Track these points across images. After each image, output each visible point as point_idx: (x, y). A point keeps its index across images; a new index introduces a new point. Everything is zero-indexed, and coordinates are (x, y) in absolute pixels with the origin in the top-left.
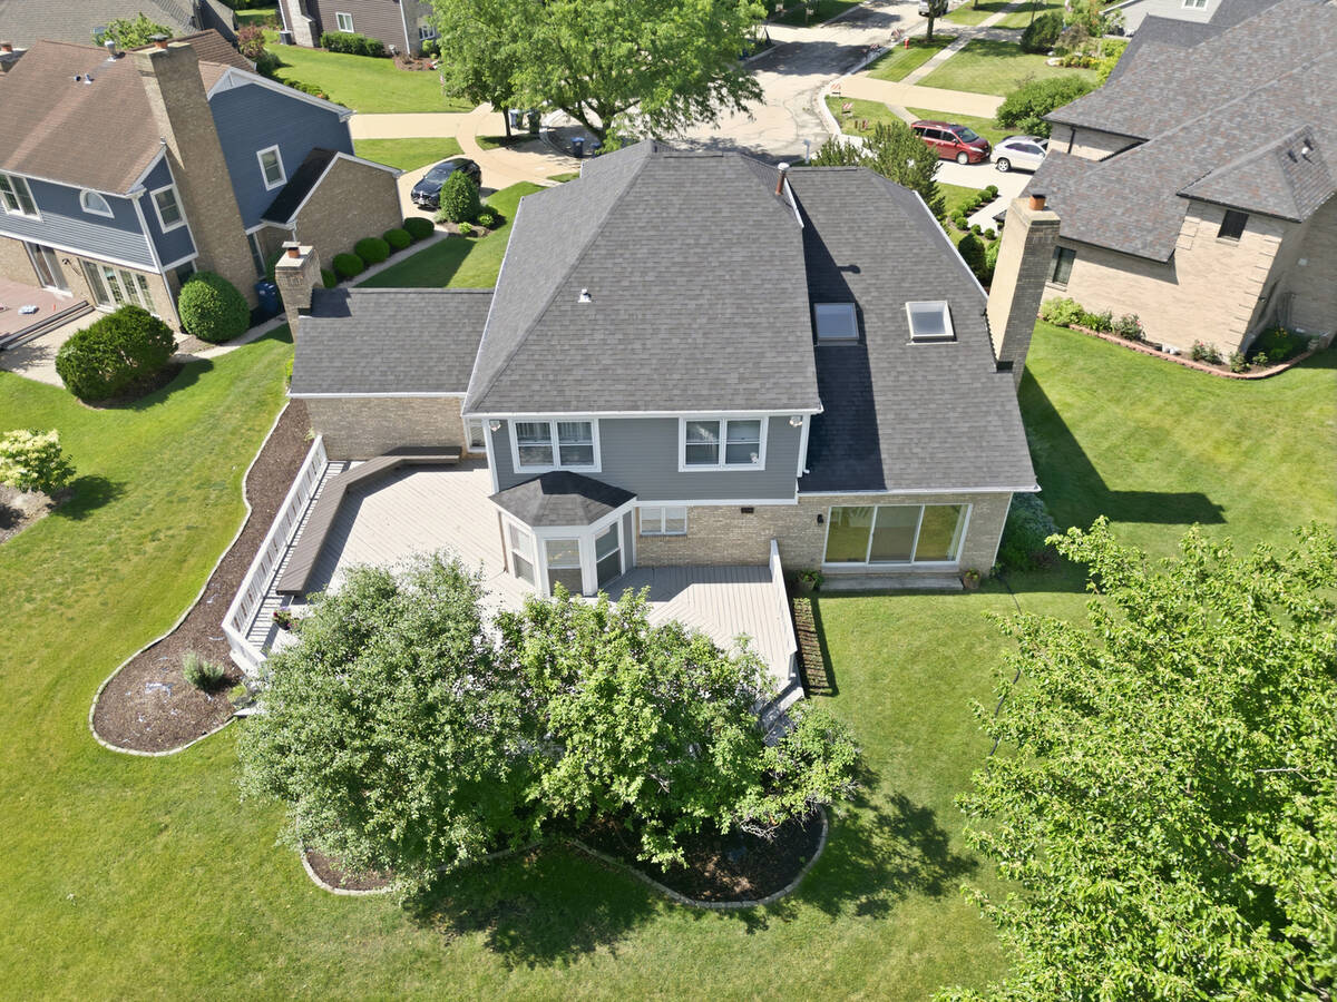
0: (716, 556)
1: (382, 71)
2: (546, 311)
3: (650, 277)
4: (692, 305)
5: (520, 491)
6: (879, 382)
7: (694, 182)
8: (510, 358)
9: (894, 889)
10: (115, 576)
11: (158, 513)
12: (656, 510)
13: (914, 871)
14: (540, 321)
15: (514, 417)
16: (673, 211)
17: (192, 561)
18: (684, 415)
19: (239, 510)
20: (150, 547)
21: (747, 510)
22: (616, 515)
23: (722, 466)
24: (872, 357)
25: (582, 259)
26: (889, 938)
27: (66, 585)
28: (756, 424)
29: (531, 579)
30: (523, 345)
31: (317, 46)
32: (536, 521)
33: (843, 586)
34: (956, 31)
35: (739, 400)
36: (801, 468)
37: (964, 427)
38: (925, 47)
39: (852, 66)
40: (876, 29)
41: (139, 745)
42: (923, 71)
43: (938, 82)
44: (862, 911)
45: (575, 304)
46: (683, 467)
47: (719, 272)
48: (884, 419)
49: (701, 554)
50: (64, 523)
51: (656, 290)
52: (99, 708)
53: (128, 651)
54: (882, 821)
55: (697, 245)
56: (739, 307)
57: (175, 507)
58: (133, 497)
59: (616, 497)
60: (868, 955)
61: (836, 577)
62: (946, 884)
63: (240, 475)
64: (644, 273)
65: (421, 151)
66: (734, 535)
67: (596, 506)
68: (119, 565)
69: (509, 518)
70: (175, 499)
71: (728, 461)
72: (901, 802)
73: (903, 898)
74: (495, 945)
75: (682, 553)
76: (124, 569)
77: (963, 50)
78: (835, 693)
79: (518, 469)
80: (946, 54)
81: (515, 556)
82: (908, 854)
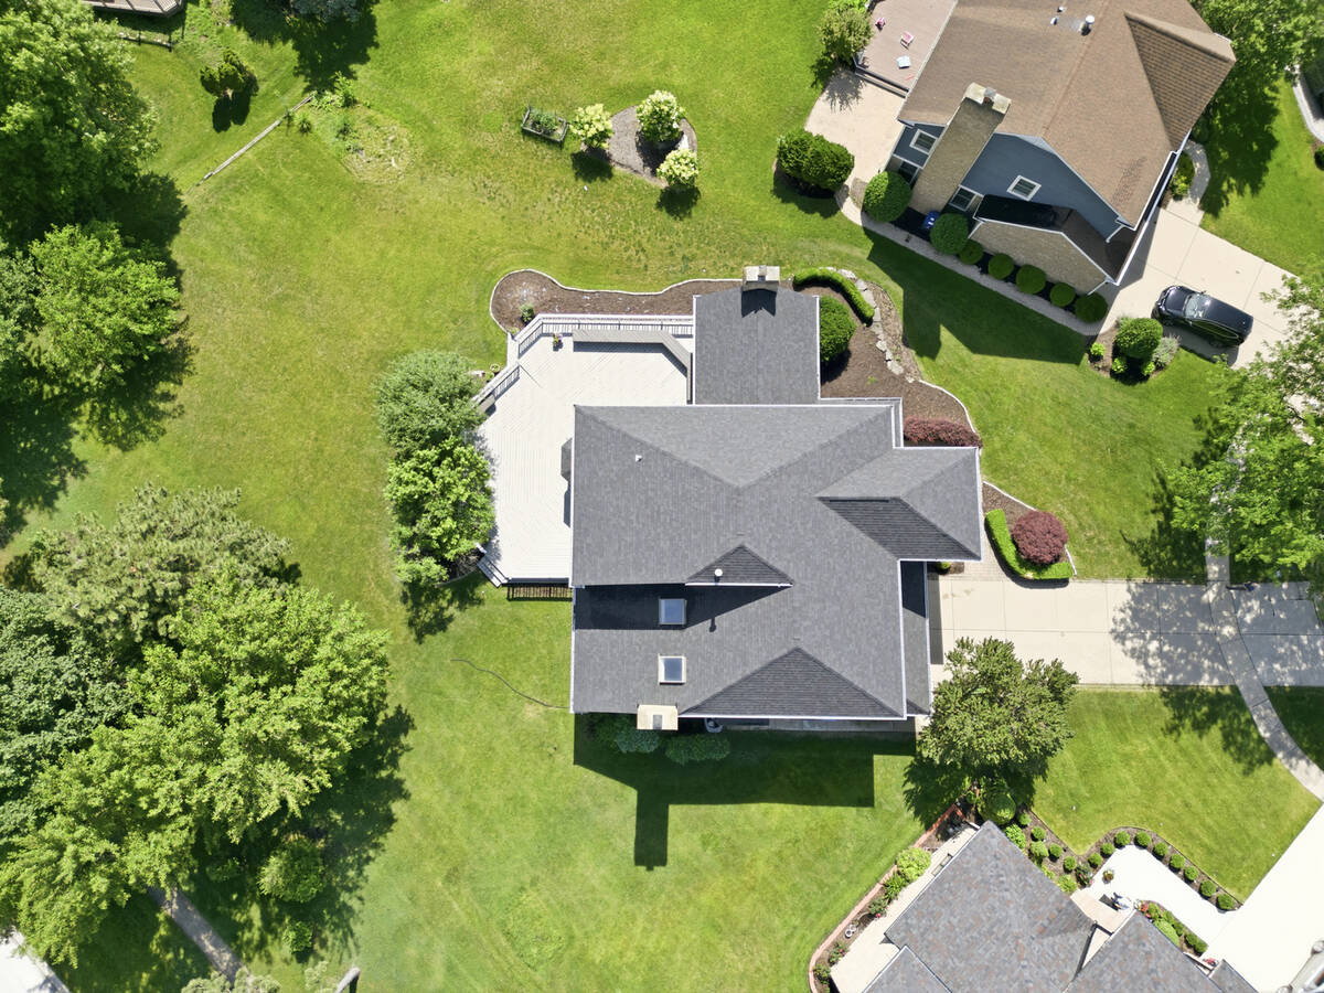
2: (631, 438)
3: (650, 494)
4: (633, 518)
6: (635, 634)
7: (717, 517)
8: (603, 423)
9: (412, 607)
13: (419, 617)
14: (625, 435)
16: (696, 505)
24: (652, 632)
25: (664, 454)
26: (392, 600)
30: (611, 429)
37: (607, 678)
44: (404, 593)
45: (634, 454)
47: (653, 532)
48: (614, 634)
51: (642, 497)
54: (442, 609)
55: (671, 520)
56: (631, 544)
60: (387, 591)
62: (413, 630)
64: (652, 490)
72: (451, 619)
73: (408, 610)
82: (427, 616)
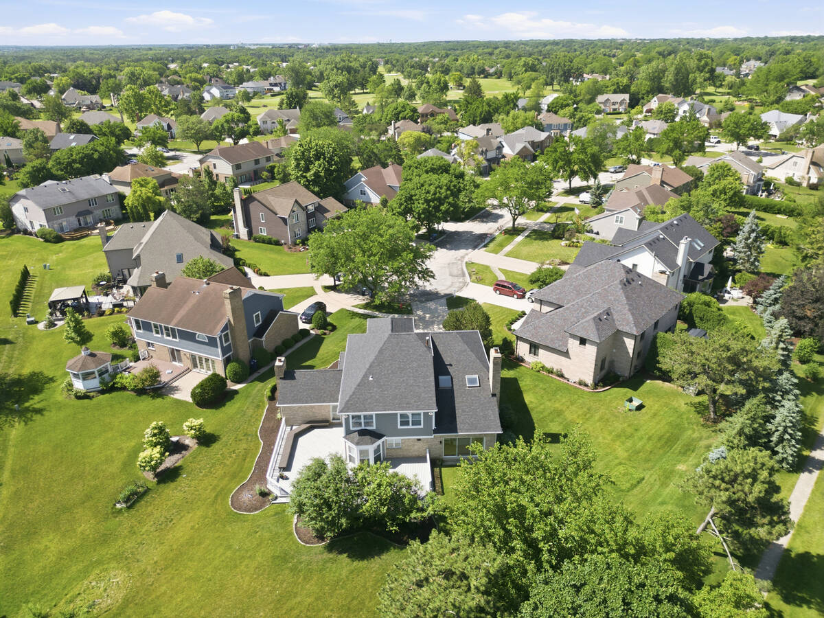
0: (410, 454)
1: (279, 252)
2: (360, 382)
3: (390, 372)
4: (401, 380)
5: (352, 435)
6: (457, 400)
7: (402, 342)
8: (351, 396)
10: (225, 464)
11: (233, 445)
12: (392, 441)
14: (358, 385)
15: (351, 414)
16: (396, 352)
17: (248, 460)
18: (399, 412)
19: (259, 444)
20: (234, 455)
21: (419, 440)
22: (380, 442)
23: (411, 426)
24: (455, 392)
25: (370, 367)
27: (211, 468)
28: (420, 414)
29: (354, 462)
30: (354, 393)
31: (250, 239)
32: (357, 444)
33: (449, 463)
34: (526, 224)
35: (415, 408)
36: (434, 427)
38: (510, 234)
39: (479, 245)
40: (492, 223)
41: (246, 511)
42: (508, 248)
43: (513, 255)
45: (368, 380)
46: (399, 427)
47: (409, 370)
49: (406, 454)
50: (204, 449)
51: (391, 375)
52: (232, 502)
53: (236, 486)
55: (403, 362)
57: (238, 442)
58: (224, 439)
59: (379, 436)
61: (447, 461)
63: (256, 432)
64: (388, 371)
65: (300, 294)
66: (416, 447)
67: (374, 439)
68: (225, 461)
69: (349, 443)
70: (237, 440)
71: (413, 425)
74: (349, 557)
75: (400, 453)
76: (228, 463)
77: (528, 236)
78: (444, 494)
79: (351, 428)
80: (519, 238)
81: (350, 456)
